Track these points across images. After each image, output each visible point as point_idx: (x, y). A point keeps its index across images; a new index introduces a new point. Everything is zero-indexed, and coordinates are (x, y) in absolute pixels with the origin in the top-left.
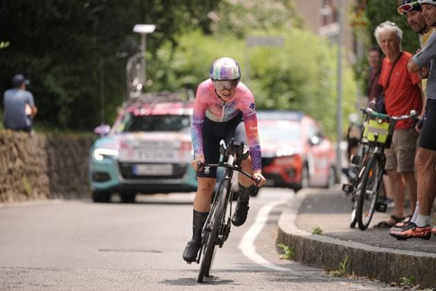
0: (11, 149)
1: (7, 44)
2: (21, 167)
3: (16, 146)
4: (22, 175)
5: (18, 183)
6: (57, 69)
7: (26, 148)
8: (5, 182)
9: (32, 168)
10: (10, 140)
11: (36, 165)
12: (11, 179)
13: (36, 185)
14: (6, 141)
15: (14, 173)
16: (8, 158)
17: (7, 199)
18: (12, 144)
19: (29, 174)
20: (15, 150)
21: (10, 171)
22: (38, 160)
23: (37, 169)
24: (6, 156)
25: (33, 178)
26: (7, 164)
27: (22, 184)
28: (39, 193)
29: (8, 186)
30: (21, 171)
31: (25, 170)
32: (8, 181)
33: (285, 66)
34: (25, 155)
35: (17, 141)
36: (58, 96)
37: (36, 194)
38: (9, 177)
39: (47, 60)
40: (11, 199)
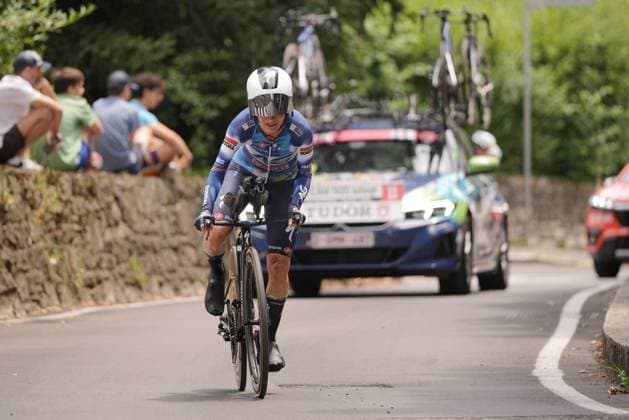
0: (109, 207)
1: (92, 8)
2: (127, 239)
3: (117, 199)
4: (130, 253)
5: (123, 267)
6: (185, 59)
7: (134, 204)
8: (98, 266)
9: (148, 240)
10: (106, 190)
11: (155, 233)
12: (110, 261)
13: (154, 271)
14: (99, 194)
15: (116, 250)
16: (104, 223)
17: (104, 297)
18: (111, 198)
19: (142, 250)
20: (115, 208)
21: (109, 247)
22: (156, 226)
23: (155, 240)
24: (99, 218)
25: (150, 257)
26: (103, 235)
27: (130, 269)
28: (161, 284)
29: (104, 274)
30: (128, 245)
31: (134, 242)
32: (104, 264)
33: (596, 39)
34: (135, 217)
35: (119, 193)
36: (191, 107)
37: (156, 288)
38: (105, 256)
39: (166, 43)
40: (111, 297)
